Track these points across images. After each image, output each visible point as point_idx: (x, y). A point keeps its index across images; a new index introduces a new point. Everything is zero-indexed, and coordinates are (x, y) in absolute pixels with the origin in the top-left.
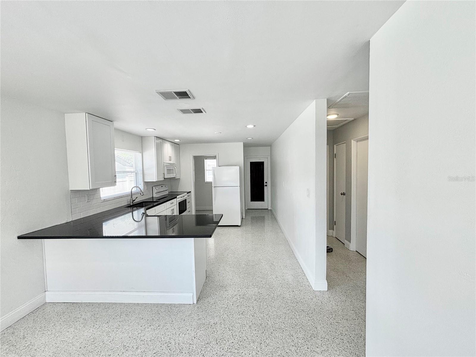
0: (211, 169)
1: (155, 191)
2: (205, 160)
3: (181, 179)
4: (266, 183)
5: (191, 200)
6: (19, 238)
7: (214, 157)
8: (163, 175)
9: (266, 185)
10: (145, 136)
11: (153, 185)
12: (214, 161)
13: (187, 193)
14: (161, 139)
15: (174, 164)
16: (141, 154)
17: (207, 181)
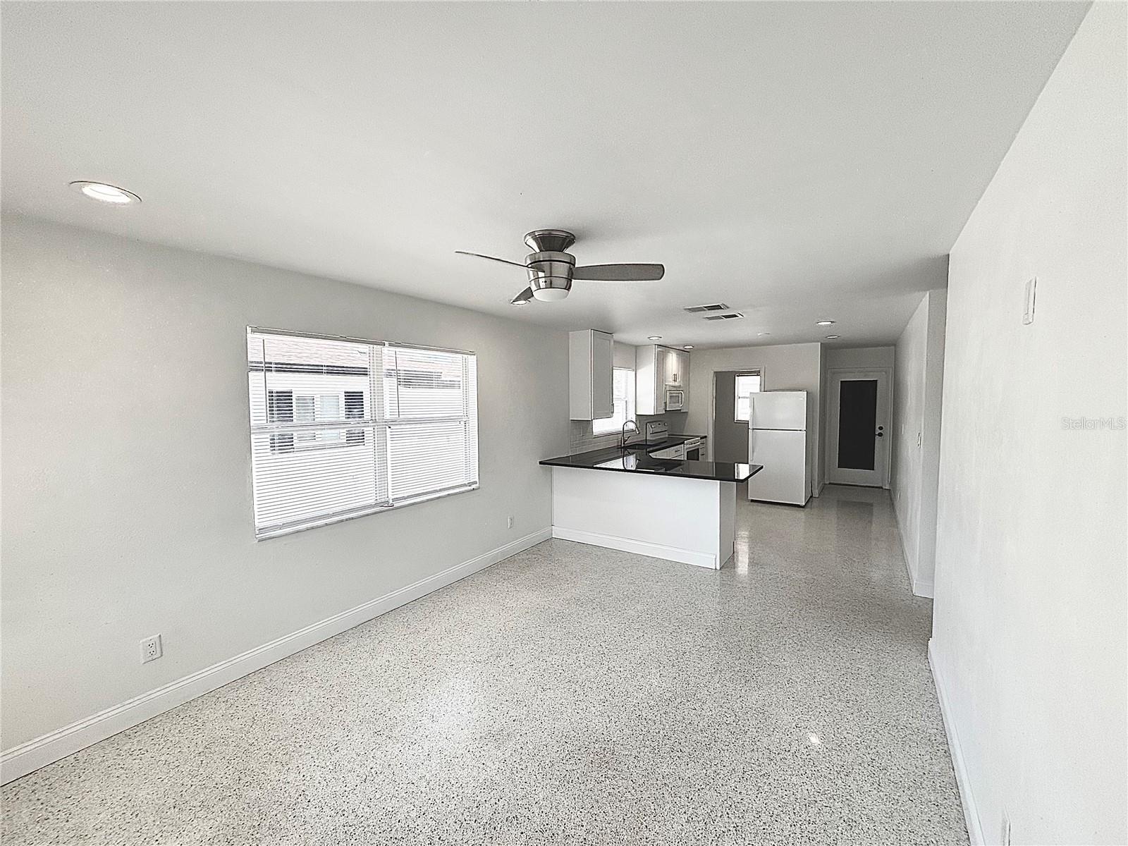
0: (748, 395)
1: (650, 430)
2: (736, 378)
3: (690, 412)
4: (881, 428)
5: (707, 451)
6: (541, 463)
7: (757, 373)
8: (663, 405)
9: (880, 435)
10: (641, 344)
11: (647, 421)
12: (756, 380)
13: (701, 438)
14: (664, 349)
15: (680, 387)
16: (634, 372)
17: (739, 419)
